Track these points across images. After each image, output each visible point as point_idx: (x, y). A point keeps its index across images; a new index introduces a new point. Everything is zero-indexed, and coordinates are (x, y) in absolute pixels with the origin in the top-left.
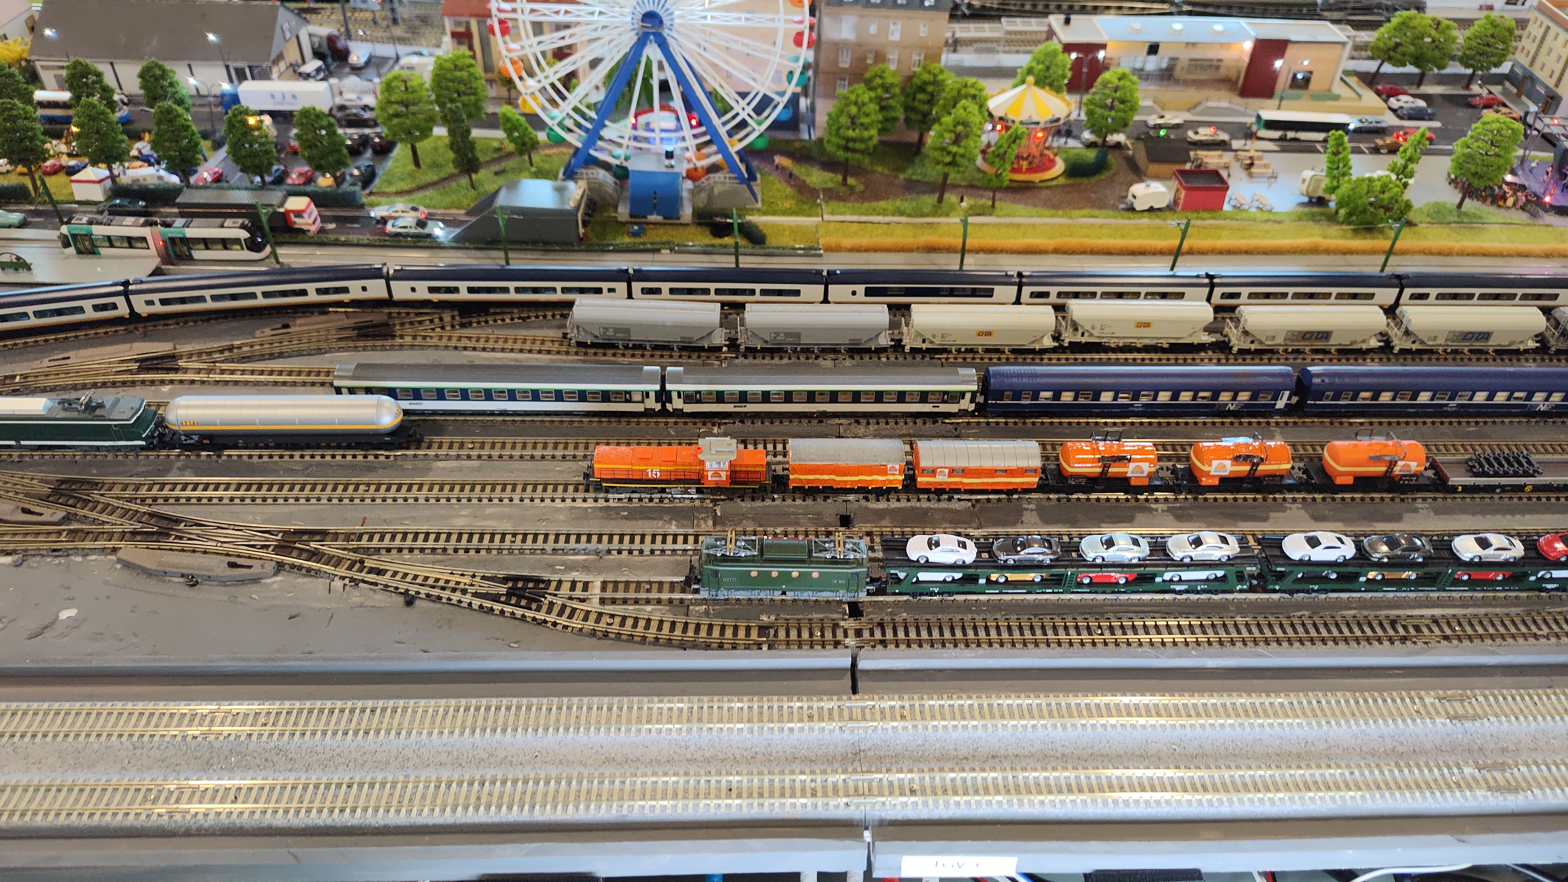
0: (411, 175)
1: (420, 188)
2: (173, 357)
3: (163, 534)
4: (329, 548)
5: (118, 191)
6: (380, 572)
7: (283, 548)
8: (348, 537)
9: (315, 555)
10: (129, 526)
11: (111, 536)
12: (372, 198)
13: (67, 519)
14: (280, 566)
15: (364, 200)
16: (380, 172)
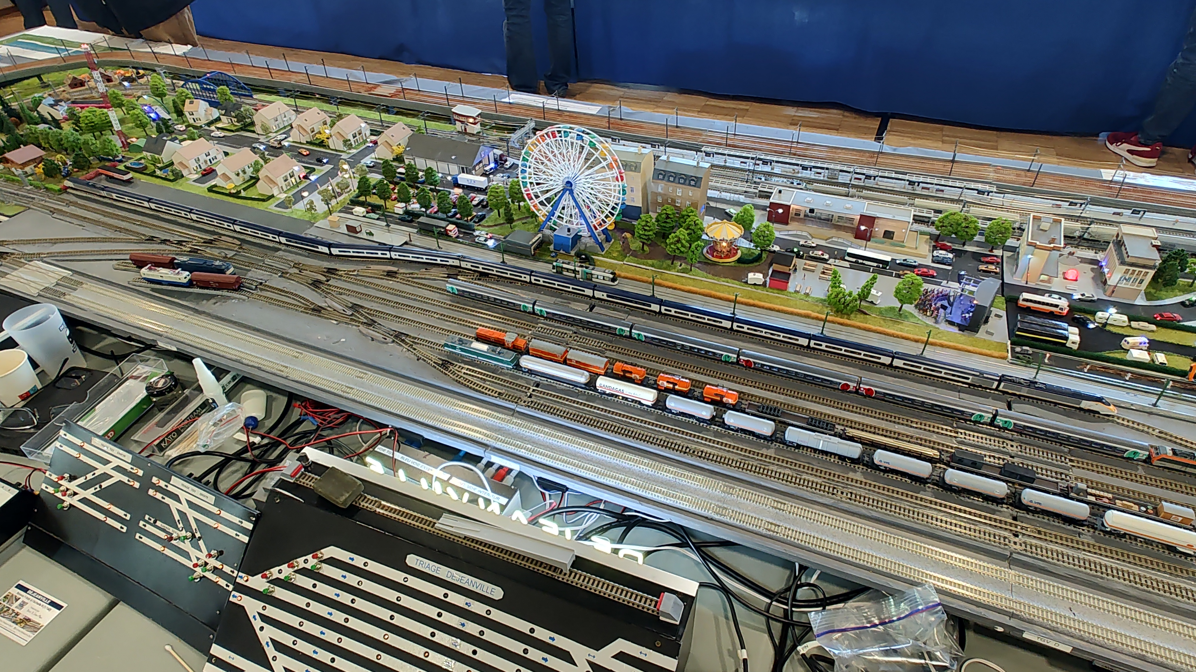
0: (496, 220)
1: (495, 225)
2: (396, 273)
3: (370, 325)
4: (407, 340)
5: (407, 212)
6: (415, 349)
7: (396, 337)
8: (413, 338)
9: (403, 341)
10: (365, 321)
11: (359, 322)
12: (480, 227)
13: (352, 315)
14: (393, 341)
15: (476, 228)
16: (487, 217)
